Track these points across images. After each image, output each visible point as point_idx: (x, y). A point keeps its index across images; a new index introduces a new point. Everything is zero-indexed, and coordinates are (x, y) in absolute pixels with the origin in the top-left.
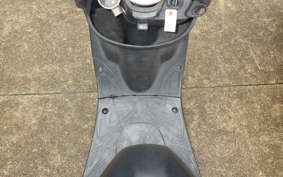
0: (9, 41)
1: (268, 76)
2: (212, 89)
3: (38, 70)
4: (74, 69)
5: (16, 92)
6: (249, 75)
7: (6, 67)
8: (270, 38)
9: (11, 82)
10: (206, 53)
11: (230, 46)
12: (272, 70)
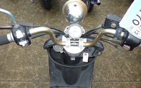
0: (10, 54)
1: (135, 77)
2: (107, 82)
3: (22, 69)
4: (39, 69)
5: (10, 79)
6: (126, 76)
7: (7, 66)
8: (135, 57)
9: (8, 74)
10: (104, 64)
11: (115, 60)
12: (137, 73)
